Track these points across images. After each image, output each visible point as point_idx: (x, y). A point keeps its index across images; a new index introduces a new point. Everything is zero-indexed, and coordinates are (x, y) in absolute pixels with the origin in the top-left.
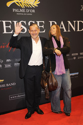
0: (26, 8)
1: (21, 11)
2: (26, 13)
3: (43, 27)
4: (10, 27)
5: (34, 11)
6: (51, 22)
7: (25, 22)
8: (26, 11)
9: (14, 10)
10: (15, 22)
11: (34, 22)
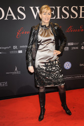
4: (53, 12)
7: (68, 7)
10: (58, 8)
11: (77, 7)
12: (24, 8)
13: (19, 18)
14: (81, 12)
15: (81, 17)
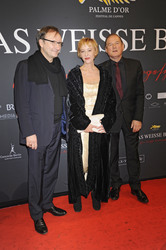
0: (113, 5)
1: (104, 10)
2: (112, 14)
3: (142, 39)
5: (127, 10)
6: (158, 31)
7: (109, 31)
8: (112, 10)
9: (91, 9)
10: (92, 31)
11: (126, 31)
12: (26, 31)
13: (17, 51)
14: (134, 39)
15: (134, 49)
